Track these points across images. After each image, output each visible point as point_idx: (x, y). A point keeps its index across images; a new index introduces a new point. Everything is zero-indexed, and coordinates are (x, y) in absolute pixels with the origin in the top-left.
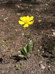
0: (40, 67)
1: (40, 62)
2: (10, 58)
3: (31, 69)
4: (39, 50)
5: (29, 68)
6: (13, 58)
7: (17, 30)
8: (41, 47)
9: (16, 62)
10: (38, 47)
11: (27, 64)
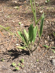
0: (52, 65)
1: (51, 57)
2: (4, 53)
3: (38, 68)
4: (47, 41)
5: (35, 66)
6: (8, 54)
7: (14, 21)
8: (49, 37)
9: (13, 59)
10: (45, 38)
11: (31, 61)
